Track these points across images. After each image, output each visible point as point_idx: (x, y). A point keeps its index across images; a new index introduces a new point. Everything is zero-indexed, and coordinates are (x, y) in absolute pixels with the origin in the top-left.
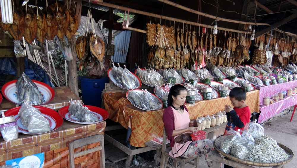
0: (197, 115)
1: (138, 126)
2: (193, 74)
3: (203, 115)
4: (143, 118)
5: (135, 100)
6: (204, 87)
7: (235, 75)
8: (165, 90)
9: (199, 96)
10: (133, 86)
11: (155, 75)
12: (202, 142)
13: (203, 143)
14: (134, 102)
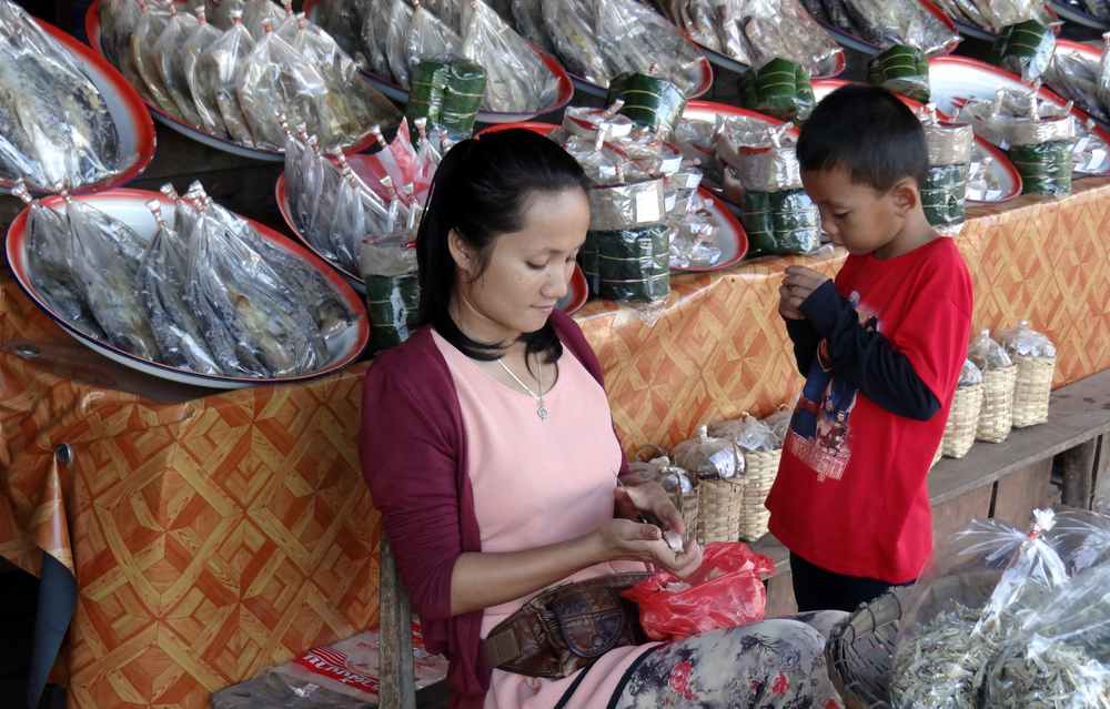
0: (702, 407)
1: (140, 540)
2: (652, 26)
3: (749, 401)
4: (175, 459)
5: (93, 297)
6: (757, 138)
7: (1034, 15)
8: (386, 181)
9: (709, 230)
10: (75, 161)
11: (289, 49)
12: (738, 648)
13: (748, 658)
14: (89, 315)
